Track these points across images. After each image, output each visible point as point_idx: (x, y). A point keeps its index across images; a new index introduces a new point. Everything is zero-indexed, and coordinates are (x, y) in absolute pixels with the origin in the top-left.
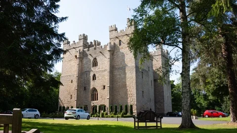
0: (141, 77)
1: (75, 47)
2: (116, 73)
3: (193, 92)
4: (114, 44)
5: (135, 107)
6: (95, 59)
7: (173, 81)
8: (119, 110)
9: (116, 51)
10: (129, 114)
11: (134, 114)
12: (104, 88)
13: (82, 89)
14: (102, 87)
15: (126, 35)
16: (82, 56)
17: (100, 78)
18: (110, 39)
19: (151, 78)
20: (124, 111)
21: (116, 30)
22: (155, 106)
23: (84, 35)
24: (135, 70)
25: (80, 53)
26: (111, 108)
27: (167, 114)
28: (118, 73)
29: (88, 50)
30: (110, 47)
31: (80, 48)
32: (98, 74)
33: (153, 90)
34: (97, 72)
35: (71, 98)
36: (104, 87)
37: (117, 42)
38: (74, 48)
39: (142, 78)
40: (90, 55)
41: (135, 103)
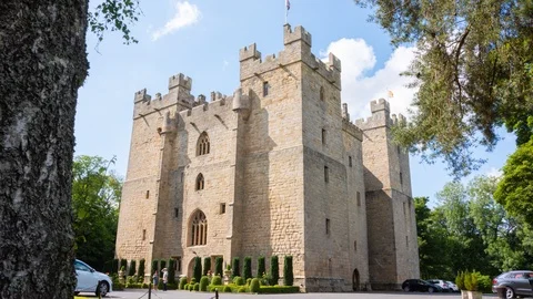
0: (323, 178)
1: (159, 107)
2: (253, 168)
3: (478, 228)
4: (251, 92)
5: (302, 262)
6: (205, 134)
7: (425, 200)
8: (255, 271)
9: (254, 112)
10: (281, 284)
11: (296, 284)
12: (224, 212)
13: (170, 214)
14: (219, 208)
15: (281, 66)
16: (173, 128)
17: (214, 183)
18: (242, 81)
19: (358, 187)
20: (268, 274)
21: (257, 56)
22: (371, 263)
23: (181, 76)
24: (301, 157)
25: (169, 121)
26: (236, 264)
27: (404, 285)
28: (258, 169)
29: (189, 114)
30: (241, 100)
31: (170, 109)
32: (209, 173)
33: (363, 218)
34: (206, 167)
35: (144, 239)
36: (223, 206)
37: (258, 87)
38: (157, 110)
39: (326, 180)
40: (193, 124)
41: (302, 252)
